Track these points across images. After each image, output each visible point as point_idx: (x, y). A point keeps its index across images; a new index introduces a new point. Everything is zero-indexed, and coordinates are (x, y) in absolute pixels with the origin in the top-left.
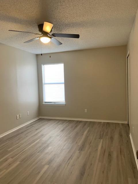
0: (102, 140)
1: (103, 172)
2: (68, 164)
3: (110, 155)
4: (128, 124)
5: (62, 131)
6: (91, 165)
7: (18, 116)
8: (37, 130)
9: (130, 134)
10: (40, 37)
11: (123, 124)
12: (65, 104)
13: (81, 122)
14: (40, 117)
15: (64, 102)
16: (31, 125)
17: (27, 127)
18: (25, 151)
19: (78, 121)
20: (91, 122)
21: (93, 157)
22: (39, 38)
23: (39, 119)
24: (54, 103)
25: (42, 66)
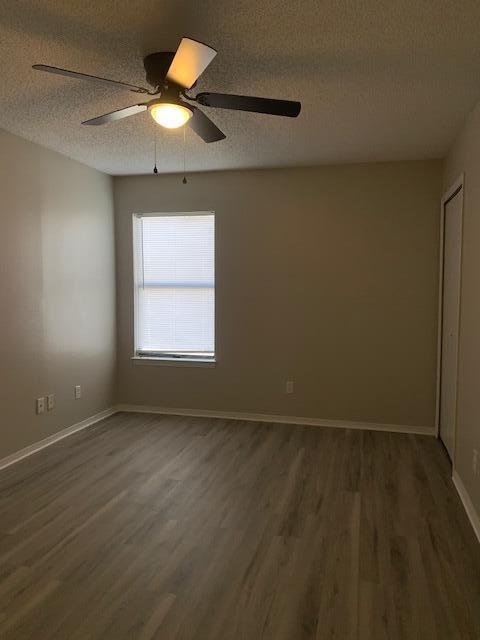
0: (357, 495)
1: (385, 620)
2: (251, 587)
3: (397, 553)
4: (439, 437)
5: (208, 459)
6: (336, 591)
7: (41, 399)
8: (111, 454)
9: (455, 473)
10: (149, 104)
11: (421, 439)
12: (213, 360)
13: (270, 427)
14: (121, 408)
15: (213, 354)
16: (89, 435)
17: (75, 442)
18: (77, 535)
19: (261, 424)
20: (307, 427)
21: (338, 560)
22: (144, 108)
23: (117, 414)
24: (174, 356)
25: (134, 219)
